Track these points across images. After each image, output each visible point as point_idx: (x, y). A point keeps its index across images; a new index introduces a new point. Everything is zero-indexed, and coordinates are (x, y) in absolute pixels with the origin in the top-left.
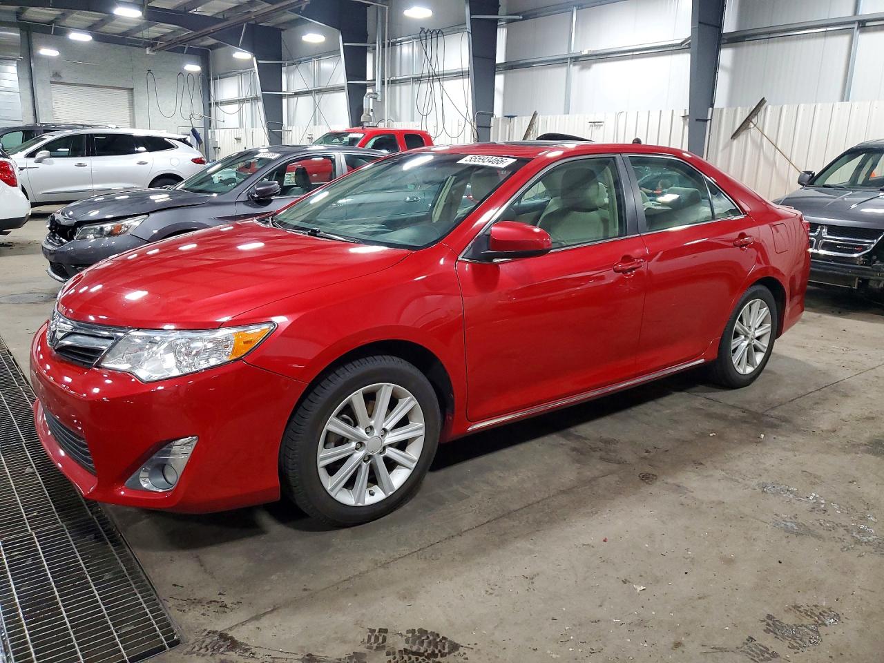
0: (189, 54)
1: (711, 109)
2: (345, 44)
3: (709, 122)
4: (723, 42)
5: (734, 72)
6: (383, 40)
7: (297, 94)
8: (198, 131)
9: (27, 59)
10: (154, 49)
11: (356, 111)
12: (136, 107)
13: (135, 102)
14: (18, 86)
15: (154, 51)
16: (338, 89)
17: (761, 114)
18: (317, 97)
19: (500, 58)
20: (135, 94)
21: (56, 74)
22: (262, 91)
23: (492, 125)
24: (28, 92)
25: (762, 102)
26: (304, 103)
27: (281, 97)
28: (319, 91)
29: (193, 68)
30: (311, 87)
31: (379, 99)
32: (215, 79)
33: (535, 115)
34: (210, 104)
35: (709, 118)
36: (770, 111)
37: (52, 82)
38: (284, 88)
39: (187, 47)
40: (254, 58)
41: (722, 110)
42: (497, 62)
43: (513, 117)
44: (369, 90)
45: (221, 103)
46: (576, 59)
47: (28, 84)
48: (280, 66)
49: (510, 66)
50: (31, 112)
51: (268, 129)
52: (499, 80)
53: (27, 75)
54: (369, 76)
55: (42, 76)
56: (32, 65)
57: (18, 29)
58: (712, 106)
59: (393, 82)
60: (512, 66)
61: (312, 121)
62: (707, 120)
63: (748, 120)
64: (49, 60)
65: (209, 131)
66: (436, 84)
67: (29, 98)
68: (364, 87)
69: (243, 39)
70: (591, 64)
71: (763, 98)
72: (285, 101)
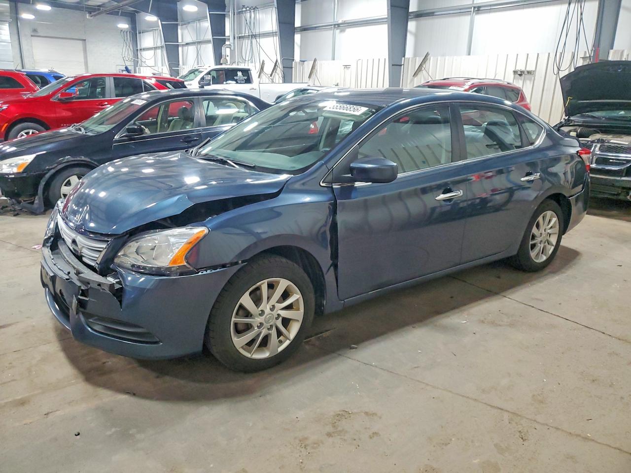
0: (123, 16)
1: (403, 58)
2: (211, 13)
3: (403, 66)
4: (410, 17)
5: (416, 35)
6: (234, 10)
7: (187, 44)
8: (130, 68)
9: (15, 20)
10: (91, 15)
11: (218, 57)
12: (88, 52)
13: (87, 49)
14: (10, 39)
15: (91, 16)
16: (209, 42)
17: (427, 62)
18: (199, 46)
19: (298, 23)
20: (87, 44)
21: (35, 30)
22: (165, 42)
23: (293, 66)
24: (17, 42)
25: (427, 55)
26: (192, 50)
27: (178, 46)
28: (199, 43)
29: (124, 26)
30: (195, 39)
31: (232, 48)
32: (140, 33)
33: (315, 60)
34: (137, 50)
35: (403, 64)
36: (432, 60)
37: (32, 36)
38: (180, 40)
39: (120, 11)
40: (159, 21)
41: (409, 59)
42: (295, 26)
43: (304, 61)
44: (227, 43)
45: (144, 49)
46: (337, 26)
47: (16, 37)
48: (177, 25)
49: (304, 29)
50: (19, 55)
51: (170, 67)
52: (297, 37)
53: (16, 31)
54: (227, 34)
55: (25, 32)
56: (19, 24)
57: (8, 2)
58: (404, 56)
59: (240, 38)
60: (305, 29)
61: (196, 61)
62: (401, 65)
63: (421, 65)
64: (29, 21)
65: (137, 68)
66: (254, 41)
67: (17, 46)
68: (224, 41)
69: (151, 8)
70: (346, 29)
71: (428, 53)
72: (180, 49)
